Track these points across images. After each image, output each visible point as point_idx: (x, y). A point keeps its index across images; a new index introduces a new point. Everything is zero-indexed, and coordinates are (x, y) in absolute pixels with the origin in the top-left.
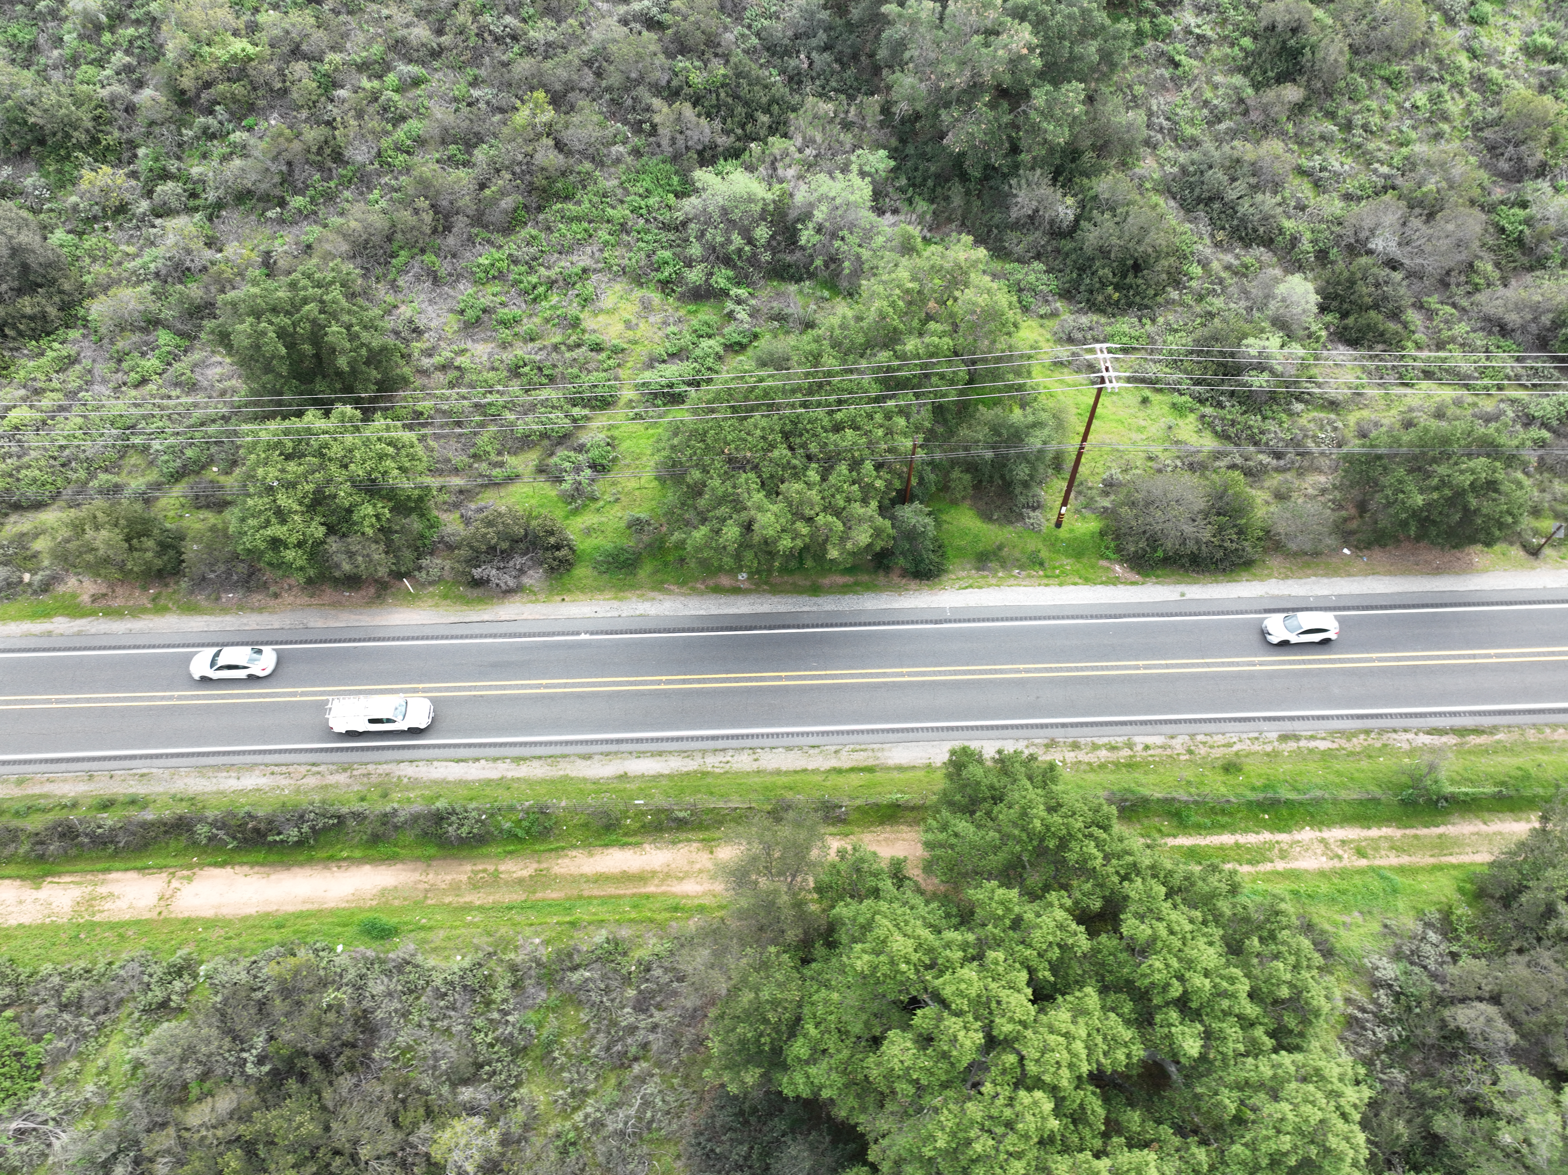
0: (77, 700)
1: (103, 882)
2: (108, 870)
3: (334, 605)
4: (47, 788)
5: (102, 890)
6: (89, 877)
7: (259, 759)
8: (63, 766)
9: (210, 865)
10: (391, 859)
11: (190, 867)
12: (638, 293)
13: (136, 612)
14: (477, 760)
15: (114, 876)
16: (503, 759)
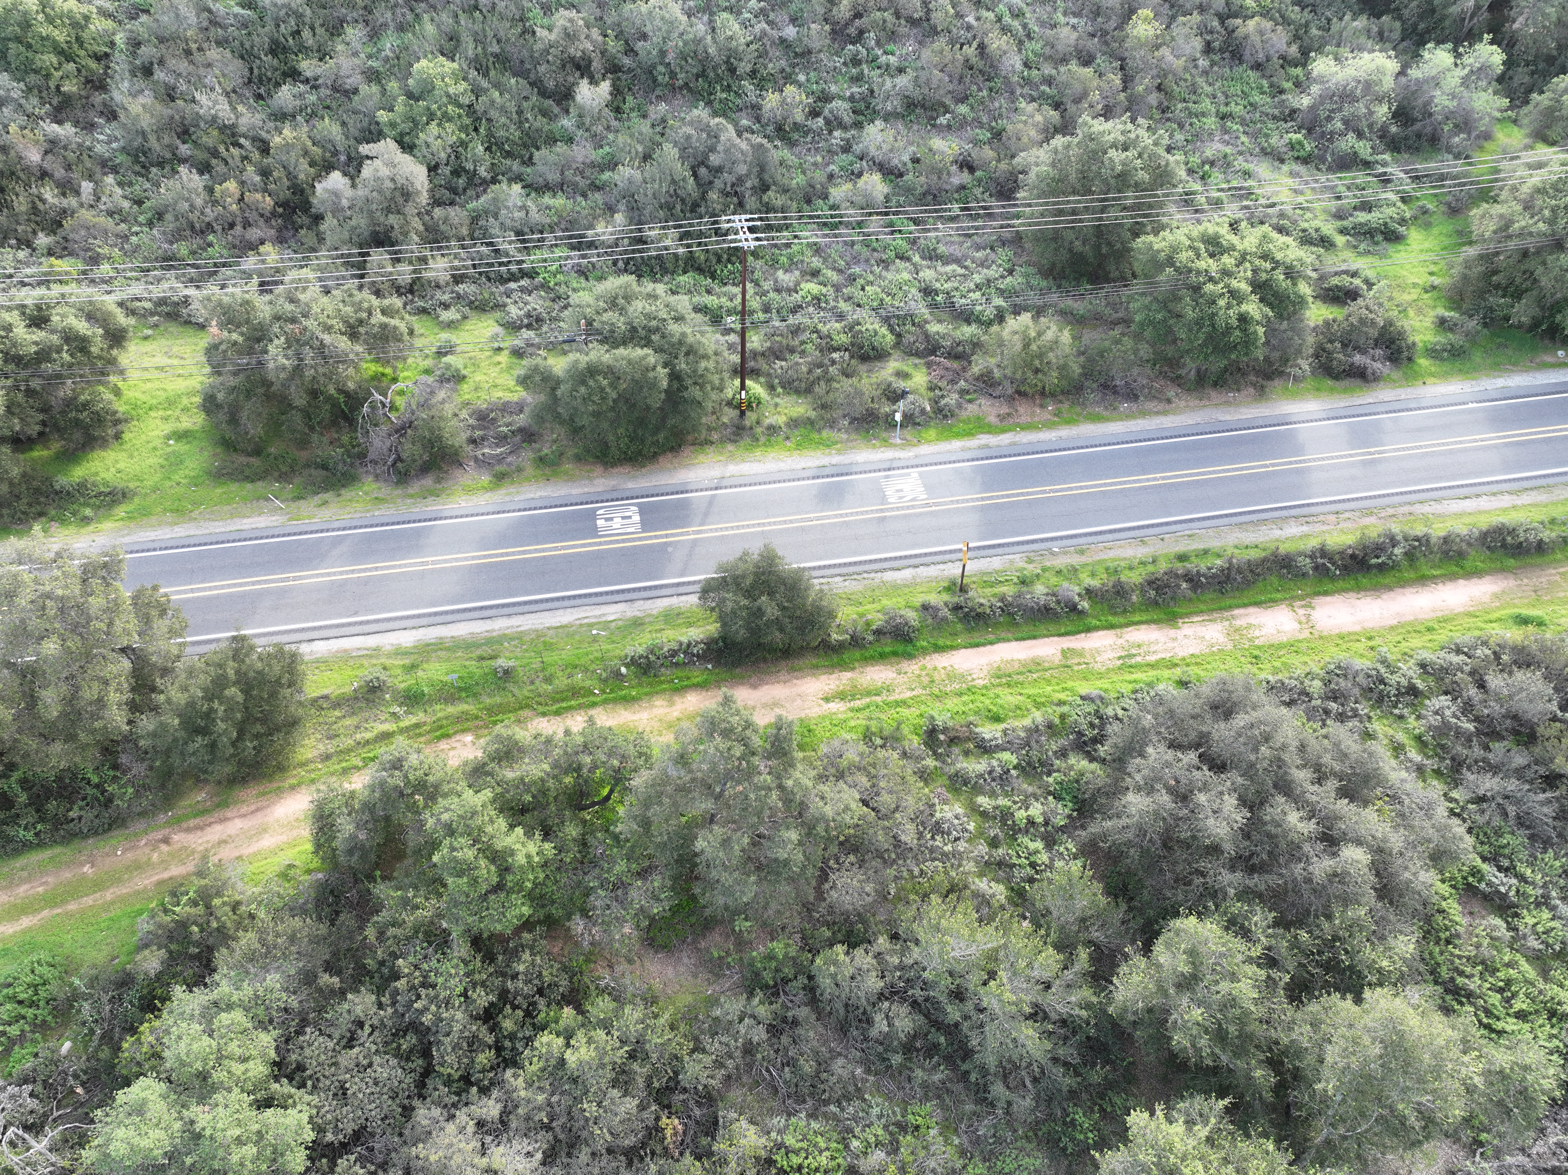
0: (1071, 489)
1: (1233, 617)
2: (1230, 608)
3: (1227, 403)
4: (1111, 554)
5: (1238, 623)
6: (1215, 615)
7: (1285, 513)
8: (1110, 537)
9: (1318, 594)
10: (1475, 573)
11: (1301, 598)
12: (1285, 168)
13: (1048, 425)
14: (1478, 496)
15: (1236, 612)
16: (1501, 493)
